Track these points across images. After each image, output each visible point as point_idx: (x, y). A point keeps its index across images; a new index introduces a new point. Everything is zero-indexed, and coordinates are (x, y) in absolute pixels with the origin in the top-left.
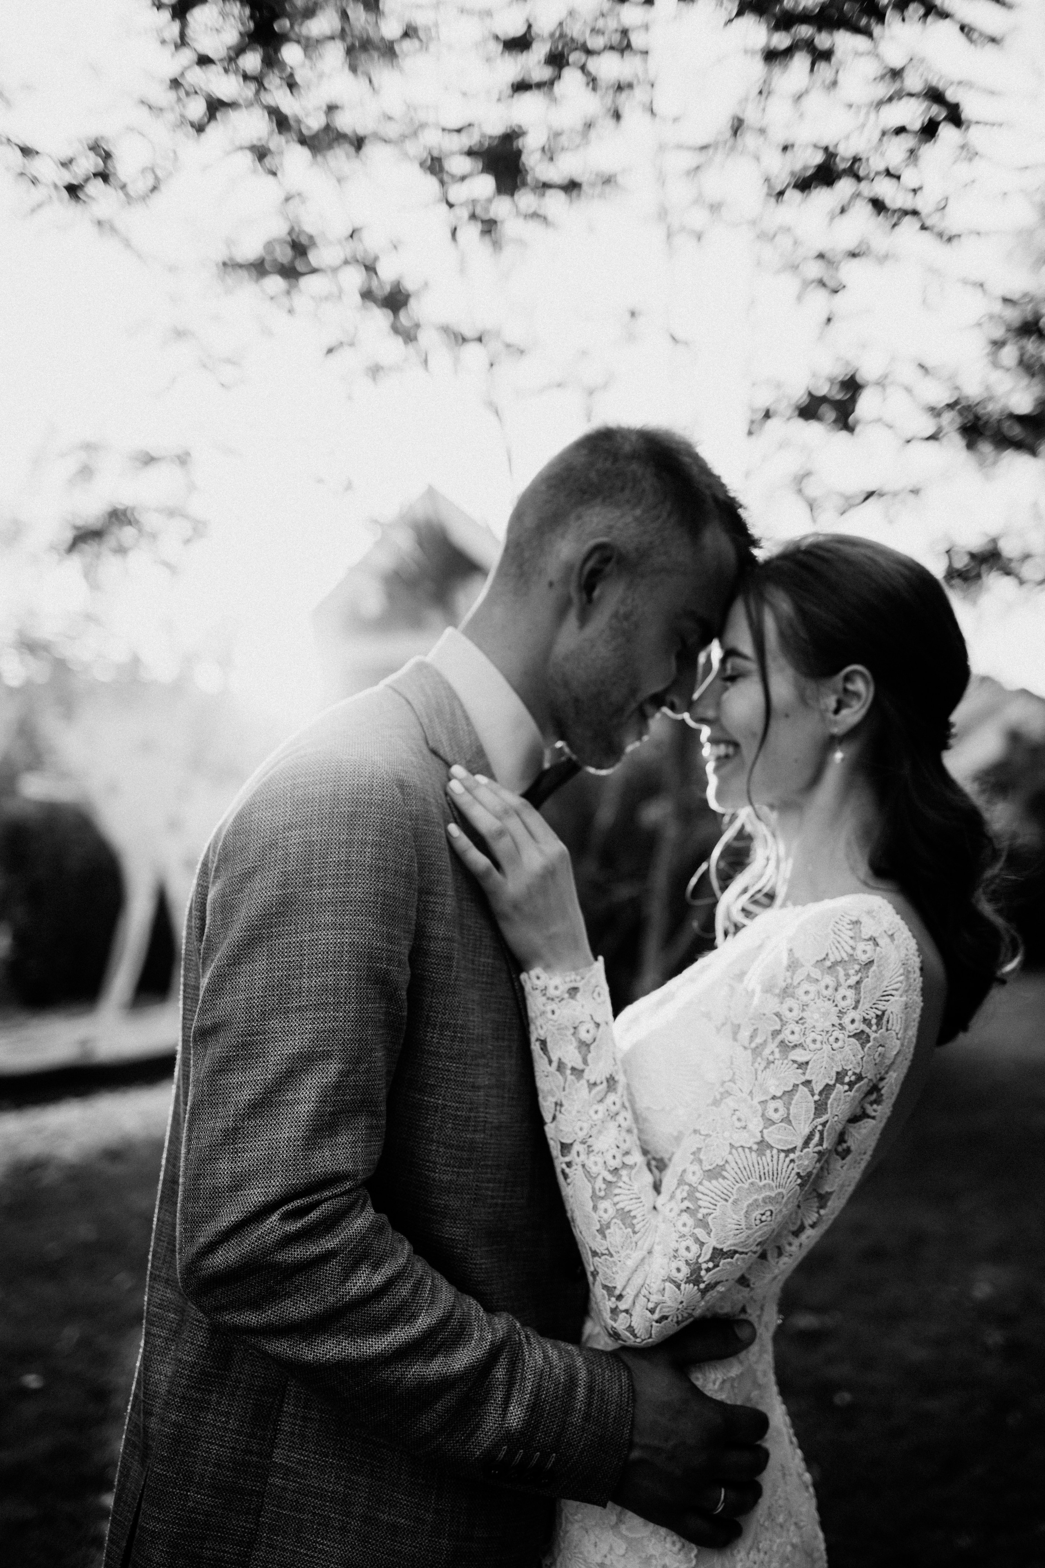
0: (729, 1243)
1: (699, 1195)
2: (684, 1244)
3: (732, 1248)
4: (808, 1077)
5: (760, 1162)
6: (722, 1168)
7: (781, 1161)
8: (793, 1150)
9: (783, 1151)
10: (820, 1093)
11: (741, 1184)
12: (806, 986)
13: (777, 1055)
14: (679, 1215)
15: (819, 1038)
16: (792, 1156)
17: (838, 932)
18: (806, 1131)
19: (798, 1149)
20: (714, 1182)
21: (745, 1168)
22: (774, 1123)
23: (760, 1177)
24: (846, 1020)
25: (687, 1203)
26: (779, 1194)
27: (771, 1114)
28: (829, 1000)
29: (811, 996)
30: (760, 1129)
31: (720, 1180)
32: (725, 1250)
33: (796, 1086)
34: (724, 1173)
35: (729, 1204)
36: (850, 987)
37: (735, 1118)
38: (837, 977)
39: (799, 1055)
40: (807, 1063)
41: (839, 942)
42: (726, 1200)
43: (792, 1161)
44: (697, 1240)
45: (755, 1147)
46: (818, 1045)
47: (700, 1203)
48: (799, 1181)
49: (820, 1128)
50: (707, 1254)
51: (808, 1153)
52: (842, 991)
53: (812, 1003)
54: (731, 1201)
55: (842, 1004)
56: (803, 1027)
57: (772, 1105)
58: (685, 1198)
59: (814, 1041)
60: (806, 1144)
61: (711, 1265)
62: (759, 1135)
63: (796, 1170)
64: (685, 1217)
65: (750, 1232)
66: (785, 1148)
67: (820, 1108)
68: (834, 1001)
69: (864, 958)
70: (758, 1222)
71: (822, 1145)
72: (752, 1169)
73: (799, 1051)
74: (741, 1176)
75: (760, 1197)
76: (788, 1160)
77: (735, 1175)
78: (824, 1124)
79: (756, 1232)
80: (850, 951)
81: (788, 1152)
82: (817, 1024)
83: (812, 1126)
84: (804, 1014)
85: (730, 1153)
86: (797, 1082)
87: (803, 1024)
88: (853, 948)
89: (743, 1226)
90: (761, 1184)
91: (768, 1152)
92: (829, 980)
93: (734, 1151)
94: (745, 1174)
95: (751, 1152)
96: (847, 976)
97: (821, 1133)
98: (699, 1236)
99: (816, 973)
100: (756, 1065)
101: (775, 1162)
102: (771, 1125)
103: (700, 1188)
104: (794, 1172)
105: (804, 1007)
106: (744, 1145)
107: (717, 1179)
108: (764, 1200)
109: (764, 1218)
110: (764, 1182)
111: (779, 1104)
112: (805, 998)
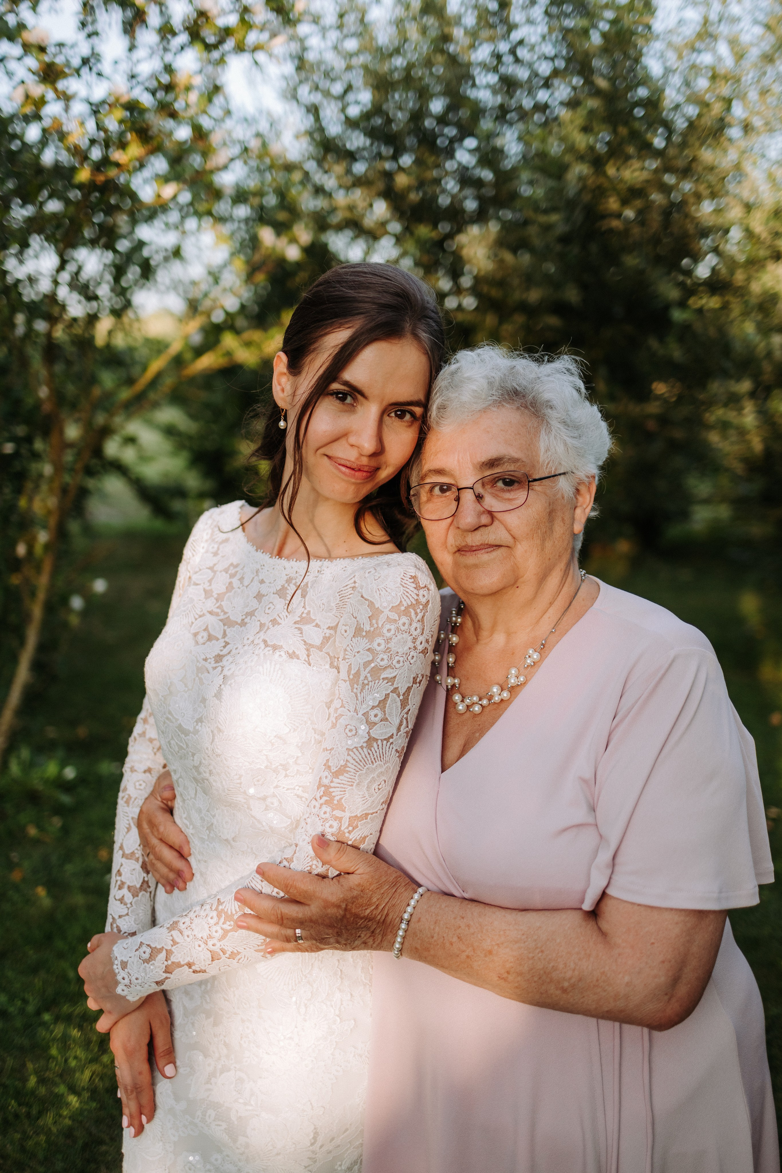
0: (360, 810)
1: (331, 790)
2: (327, 825)
3: (364, 812)
4: (395, 686)
5: (370, 752)
6: (346, 766)
7: (384, 746)
8: (392, 737)
9: (385, 739)
10: (404, 694)
11: (361, 772)
12: (388, 626)
13: (370, 679)
14: (320, 808)
15: (401, 659)
16: (391, 740)
17: (405, 585)
18: (398, 721)
19: (395, 734)
20: (341, 777)
21: (361, 761)
22: (375, 724)
23: (372, 762)
24: (418, 643)
25: (325, 798)
26: (387, 767)
27: (373, 719)
28: (406, 632)
29: (393, 632)
30: (367, 731)
31: (345, 774)
32: (359, 815)
33: (387, 696)
34: (348, 769)
35: (354, 787)
36: (419, 621)
37: (347, 730)
38: (410, 616)
39: (388, 674)
40: (395, 677)
41: (407, 592)
42: (352, 785)
43: (392, 743)
44: (336, 818)
45: (365, 745)
46: (401, 664)
47: (333, 794)
48: (397, 754)
49: (405, 716)
50: (345, 823)
51: (401, 735)
52: (414, 625)
53: (394, 637)
54: (355, 784)
55: (415, 633)
56: (389, 654)
57: (372, 713)
58: (322, 796)
59: (398, 662)
60: (399, 730)
61: (351, 828)
62: (367, 735)
63: (395, 748)
64: (325, 808)
65: (372, 799)
66: (386, 737)
67: (404, 703)
68: (409, 633)
69: (423, 600)
70: (377, 790)
71: (408, 727)
72: (366, 759)
73: (389, 670)
74: (359, 766)
75: (375, 775)
76: (389, 743)
77: (355, 768)
78: (407, 713)
79: (377, 797)
80: (416, 597)
81: (387, 740)
82: (399, 651)
83: (401, 716)
84: (389, 646)
85: (349, 755)
86: (387, 692)
87: (389, 652)
88: (418, 595)
89: (367, 797)
90: (374, 766)
91: (375, 745)
92: (404, 619)
93: (350, 753)
94: (361, 764)
95: (362, 749)
96: (416, 614)
97: (407, 719)
98: (337, 815)
99: (394, 616)
100: (355, 690)
101: (380, 749)
102: (374, 726)
103: (332, 785)
104: (394, 750)
105: (388, 640)
106: (357, 746)
107: (343, 775)
108: (378, 776)
109: (380, 787)
110: (375, 764)
111: (376, 711)
112: (388, 635)
